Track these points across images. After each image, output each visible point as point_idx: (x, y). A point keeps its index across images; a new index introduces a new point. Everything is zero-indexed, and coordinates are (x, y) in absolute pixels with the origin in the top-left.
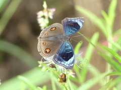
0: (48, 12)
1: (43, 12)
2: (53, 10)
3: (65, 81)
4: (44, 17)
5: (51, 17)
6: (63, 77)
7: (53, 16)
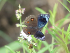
0: (21, 10)
1: (19, 10)
2: (24, 9)
3: (32, 48)
4: (19, 13)
5: (23, 13)
6: (31, 45)
7: (24, 12)
